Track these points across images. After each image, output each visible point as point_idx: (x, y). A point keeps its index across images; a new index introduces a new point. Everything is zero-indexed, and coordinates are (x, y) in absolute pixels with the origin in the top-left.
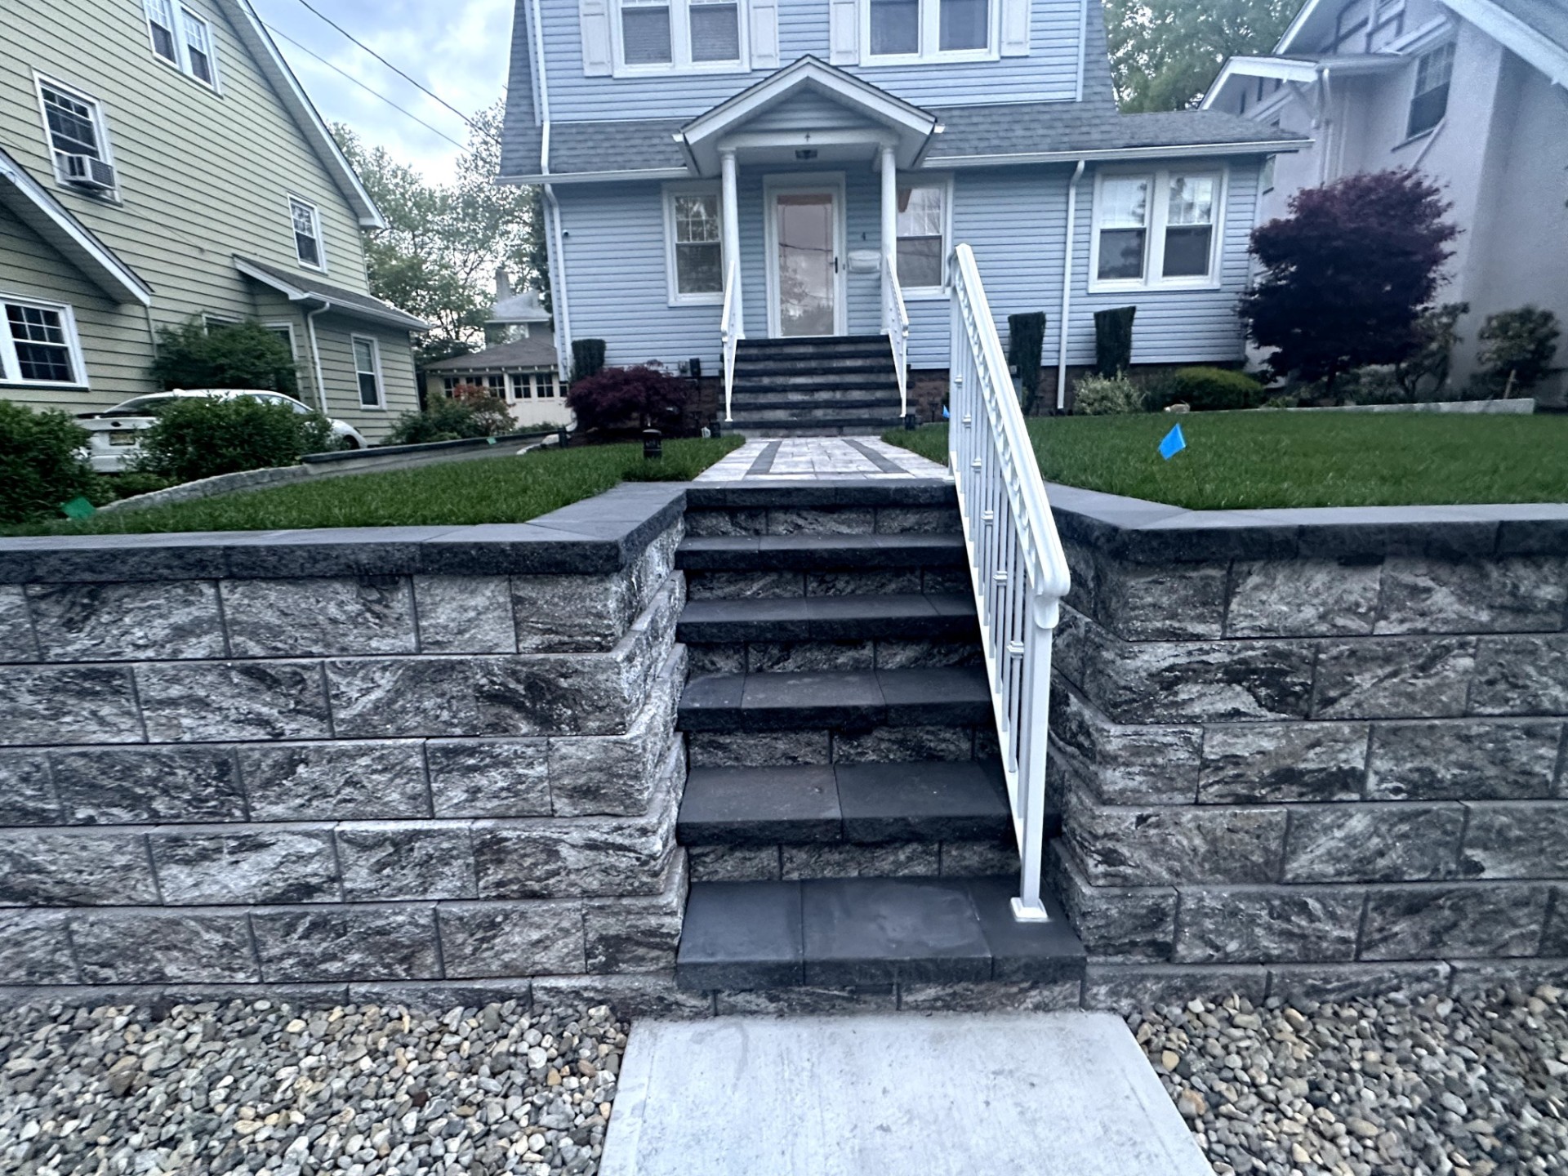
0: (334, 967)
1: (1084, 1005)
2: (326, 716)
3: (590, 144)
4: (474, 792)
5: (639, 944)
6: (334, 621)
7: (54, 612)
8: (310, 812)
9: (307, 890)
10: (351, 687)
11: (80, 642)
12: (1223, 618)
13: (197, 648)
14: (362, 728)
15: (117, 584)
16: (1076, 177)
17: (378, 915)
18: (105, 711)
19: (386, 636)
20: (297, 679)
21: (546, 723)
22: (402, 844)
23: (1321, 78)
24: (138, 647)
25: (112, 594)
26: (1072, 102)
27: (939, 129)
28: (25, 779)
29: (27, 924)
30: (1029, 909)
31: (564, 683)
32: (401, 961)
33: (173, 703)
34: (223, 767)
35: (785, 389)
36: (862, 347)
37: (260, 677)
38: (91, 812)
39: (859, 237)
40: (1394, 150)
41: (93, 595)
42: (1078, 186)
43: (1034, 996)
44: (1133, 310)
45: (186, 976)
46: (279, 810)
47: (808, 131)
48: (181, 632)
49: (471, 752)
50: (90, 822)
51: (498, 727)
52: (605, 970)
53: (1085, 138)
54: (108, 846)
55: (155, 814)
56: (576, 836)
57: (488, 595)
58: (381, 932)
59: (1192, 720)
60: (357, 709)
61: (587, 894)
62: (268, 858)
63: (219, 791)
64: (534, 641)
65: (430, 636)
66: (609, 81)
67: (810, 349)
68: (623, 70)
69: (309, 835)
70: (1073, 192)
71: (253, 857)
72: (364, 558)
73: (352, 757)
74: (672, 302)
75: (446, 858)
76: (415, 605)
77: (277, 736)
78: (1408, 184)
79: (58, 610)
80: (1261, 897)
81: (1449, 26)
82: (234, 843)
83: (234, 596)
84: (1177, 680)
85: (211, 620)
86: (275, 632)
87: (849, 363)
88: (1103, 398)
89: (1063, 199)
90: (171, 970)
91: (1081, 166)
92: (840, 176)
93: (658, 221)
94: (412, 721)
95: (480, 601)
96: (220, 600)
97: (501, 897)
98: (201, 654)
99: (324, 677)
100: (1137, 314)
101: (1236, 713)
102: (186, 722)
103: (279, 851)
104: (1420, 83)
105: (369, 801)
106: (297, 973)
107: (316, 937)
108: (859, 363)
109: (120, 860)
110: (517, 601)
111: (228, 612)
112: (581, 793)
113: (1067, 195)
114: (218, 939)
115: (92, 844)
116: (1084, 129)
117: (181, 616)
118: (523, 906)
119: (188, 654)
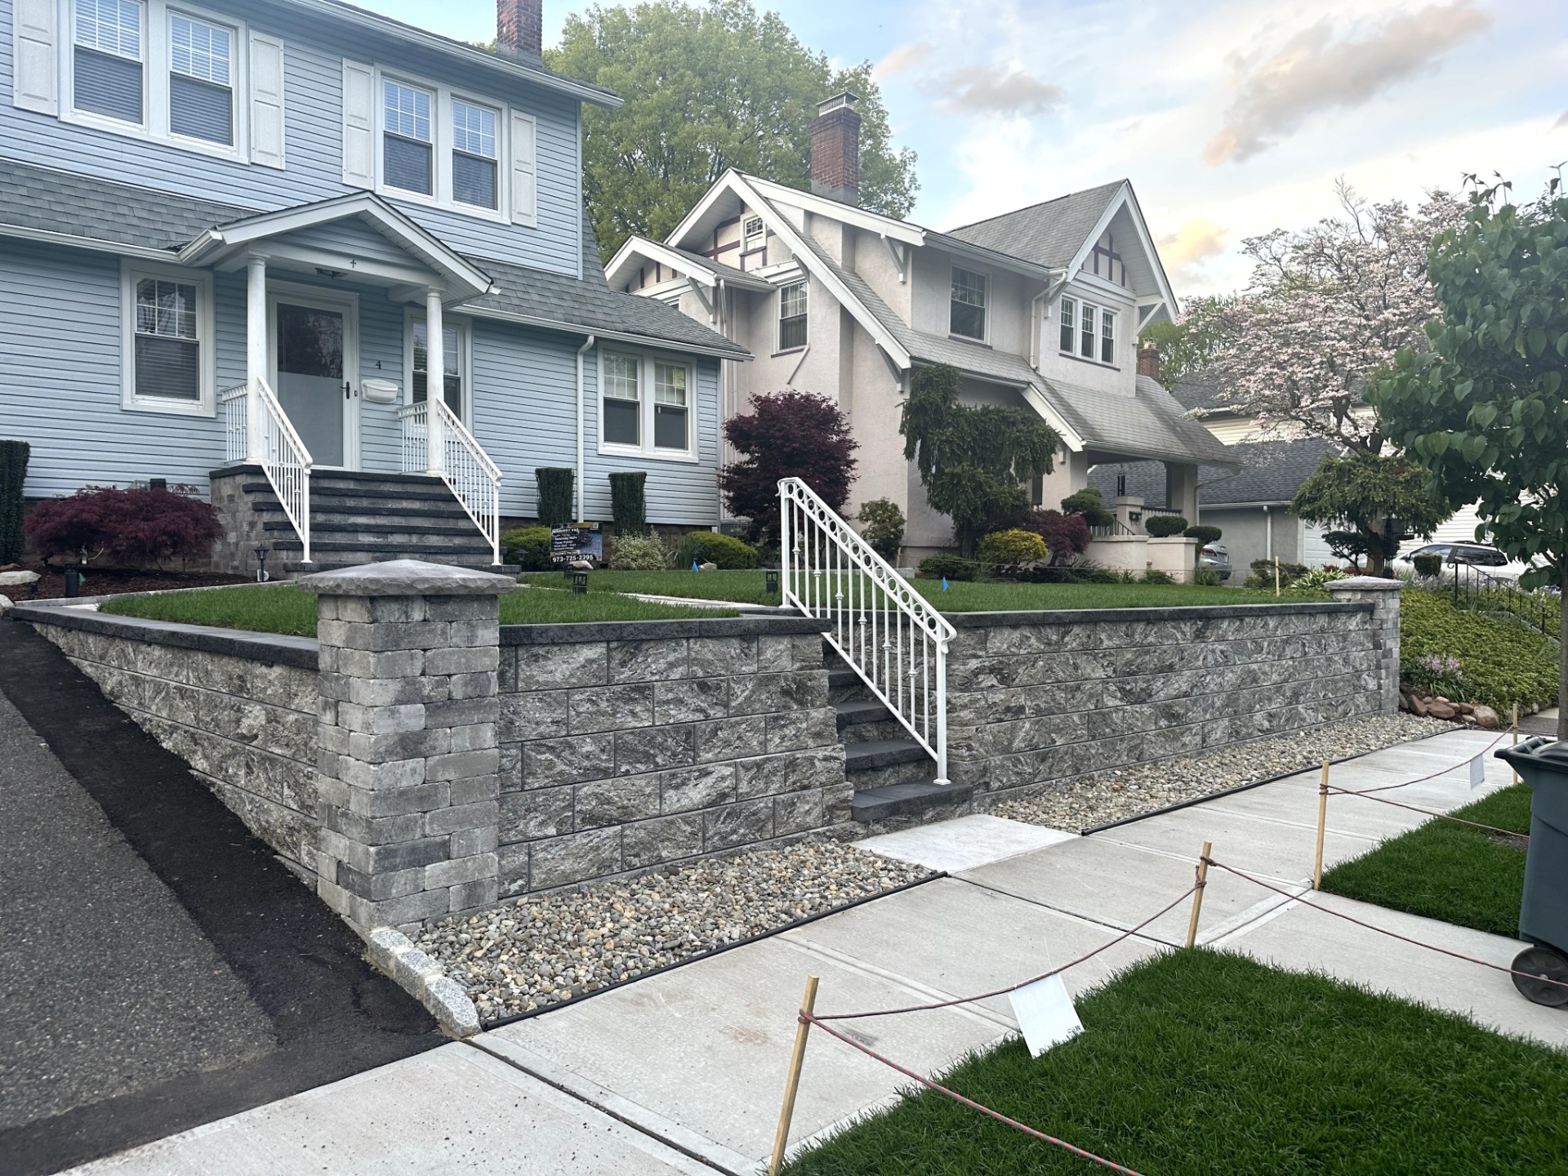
0: (734, 837)
1: (971, 813)
2: (726, 706)
3: (24, 191)
4: (783, 738)
5: (838, 809)
6: (732, 657)
7: (618, 656)
8: (721, 756)
9: (723, 796)
10: (737, 688)
11: (626, 673)
12: (985, 649)
13: (676, 674)
14: (740, 711)
15: (649, 640)
16: (585, 347)
17: (754, 804)
18: (638, 709)
19: (748, 665)
20: (718, 687)
21: (802, 704)
22: (759, 766)
23: (718, 285)
24: (652, 674)
25: (645, 646)
26: (575, 279)
27: (495, 291)
28: (603, 751)
29: (604, 835)
30: (942, 780)
31: (809, 684)
32: (758, 831)
33: (668, 702)
34: (688, 734)
35: (356, 529)
36: (410, 488)
37: (704, 687)
38: (628, 767)
39: (373, 365)
40: (773, 356)
41: (636, 648)
42: (585, 355)
43: (959, 811)
44: (645, 475)
45: (673, 857)
46: (710, 756)
47: (355, 258)
48: (671, 666)
49: (782, 718)
50: (627, 773)
51: (786, 707)
52: (829, 823)
53: (590, 315)
54: (643, 783)
55: (656, 764)
56: (820, 755)
57: (784, 644)
58: (754, 814)
59: (982, 689)
60: (740, 700)
61: (822, 785)
62: (710, 780)
63: (684, 749)
64: (798, 665)
65: (763, 664)
66: (53, 122)
67: (351, 485)
68: (71, 114)
69: (728, 765)
70: (580, 360)
71: (704, 780)
72: (751, 626)
73: (740, 724)
74: (128, 404)
75: (774, 773)
76: (758, 649)
77: (707, 717)
78: (824, 405)
79: (620, 656)
80: (1010, 759)
81: (800, 272)
82: (697, 774)
83: (696, 646)
84: (979, 673)
85: (683, 659)
86: (710, 663)
87: (405, 504)
88: (645, 555)
89: (573, 364)
90: (664, 854)
91: (591, 339)
92: (353, 297)
93: (115, 303)
94: (758, 706)
95: (782, 647)
96: (689, 649)
97: (794, 790)
98: (677, 677)
99: (728, 685)
100: (648, 479)
101: (993, 686)
102: (672, 712)
103: (715, 775)
104: (784, 309)
105: (744, 747)
106: (719, 844)
107: (728, 821)
108: (416, 505)
109: (648, 790)
110: (794, 646)
111: (693, 654)
112: (818, 735)
113: (576, 361)
114: (688, 829)
115: (637, 782)
116: (591, 308)
117: (671, 658)
118: (805, 792)
119: (672, 677)
